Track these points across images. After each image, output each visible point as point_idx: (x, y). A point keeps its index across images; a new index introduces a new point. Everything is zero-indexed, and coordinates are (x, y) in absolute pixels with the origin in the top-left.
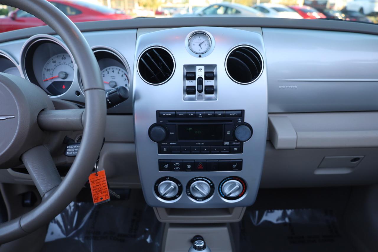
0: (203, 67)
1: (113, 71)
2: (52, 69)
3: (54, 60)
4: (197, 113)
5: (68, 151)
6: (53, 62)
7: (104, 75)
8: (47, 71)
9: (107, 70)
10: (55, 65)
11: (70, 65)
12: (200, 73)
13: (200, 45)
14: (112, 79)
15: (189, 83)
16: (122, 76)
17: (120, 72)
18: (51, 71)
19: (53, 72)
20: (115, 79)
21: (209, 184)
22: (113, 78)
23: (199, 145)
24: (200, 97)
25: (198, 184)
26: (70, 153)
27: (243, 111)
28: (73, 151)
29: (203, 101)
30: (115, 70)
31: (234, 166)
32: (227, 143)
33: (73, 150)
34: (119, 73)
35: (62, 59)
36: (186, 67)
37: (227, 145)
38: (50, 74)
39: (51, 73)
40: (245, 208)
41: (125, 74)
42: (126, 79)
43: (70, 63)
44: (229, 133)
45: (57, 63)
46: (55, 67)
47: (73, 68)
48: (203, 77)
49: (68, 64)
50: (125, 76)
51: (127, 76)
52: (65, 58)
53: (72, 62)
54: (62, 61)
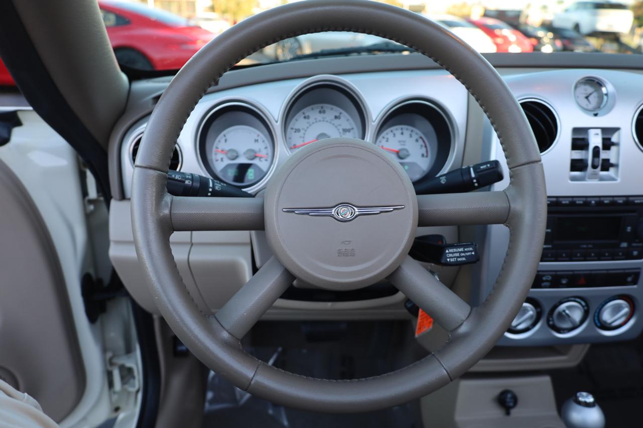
0: (599, 131)
1: (402, 134)
2: (303, 129)
3: (307, 114)
4: (589, 199)
5: (450, 258)
6: (305, 117)
7: (388, 139)
8: (295, 132)
9: (392, 131)
10: (308, 123)
11: (333, 122)
12: (595, 140)
13: (587, 98)
14: (402, 145)
16: (417, 141)
17: (413, 134)
18: (302, 132)
19: (304, 134)
20: (404, 145)
21: (583, 306)
22: (402, 143)
23: (584, 248)
24: (594, 176)
25: (569, 308)
26: (452, 260)
28: (458, 257)
29: (595, 182)
30: (405, 131)
31: (629, 279)
32: (624, 245)
33: (458, 255)
34: (411, 136)
35: (320, 112)
36: (576, 130)
37: (624, 248)
38: (300, 137)
39: (303, 135)
40: (588, 346)
41: (421, 138)
42: (422, 146)
43: (332, 120)
44: (629, 229)
45: (312, 120)
46: (308, 125)
47: (339, 127)
48: (600, 145)
49: (329, 121)
50: (420, 141)
51: (424, 141)
52: (324, 112)
53: (336, 117)
54: (320, 116)
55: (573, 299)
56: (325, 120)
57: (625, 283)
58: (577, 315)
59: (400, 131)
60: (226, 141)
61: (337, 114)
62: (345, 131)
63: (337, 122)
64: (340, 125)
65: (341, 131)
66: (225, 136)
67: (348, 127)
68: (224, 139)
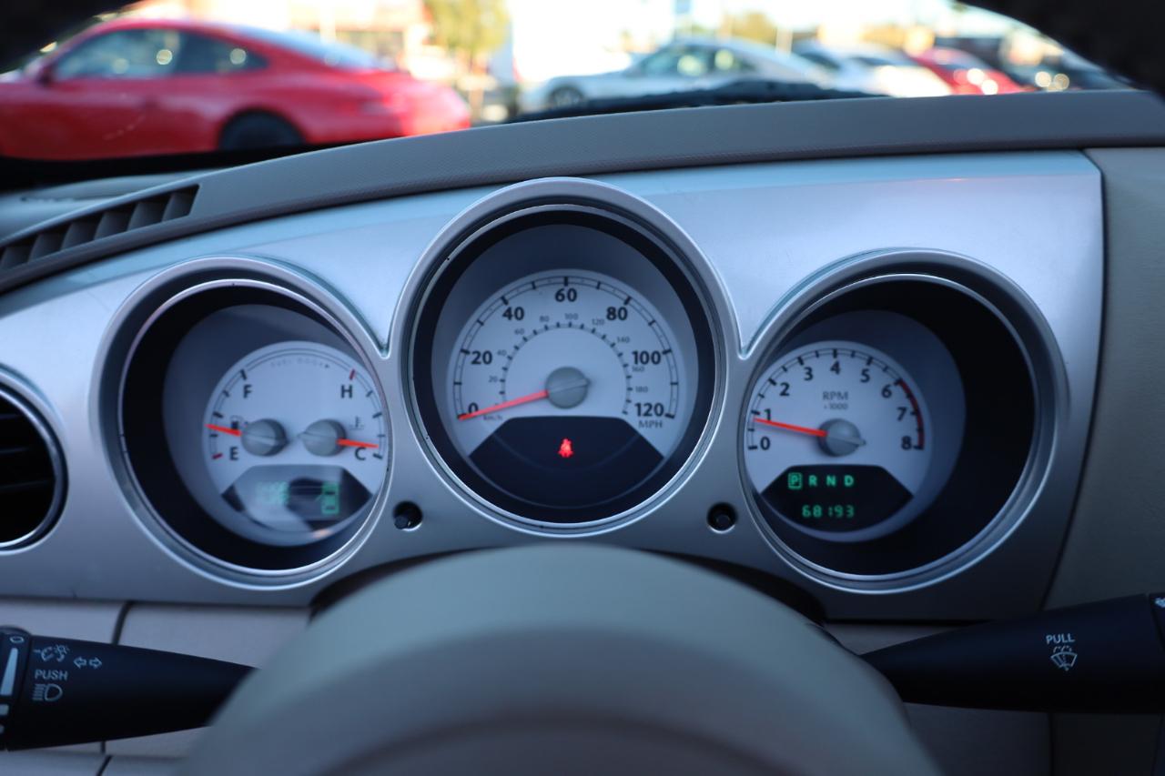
1: (836, 368)
2: (502, 353)
3: (513, 305)
6: (508, 314)
7: (787, 386)
8: (475, 362)
9: (801, 361)
10: (519, 332)
11: (601, 330)
14: (832, 407)
16: (886, 392)
17: (874, 371)
18: (499, 361)
19: (505, 369)
20: (844, 407)
22: (836, 400)
30: (844, 361)
34: (866, 376)
35: (559, 296)
38: (493, 379)
39: (500, 375)
41: (900, 382)
42: (903, 410)
43: (601, 322)
45: (531, 322)
46: (518, 340)
47: (620, 347)
49: (589, 326)
50: (898, 392)
51: (910, 396)
52: (573, 295)
53: (612, 314)
54: (558, 311)
56: (578, 322)
59: (828, 361)
60: (246, 391)
61: (618, 304)
62: (641, 357)
63: (614, 328)
64: (625, 340)
65: (630, 359)
66: (244, 376)
67: (652, 346)
68: (242, 383)
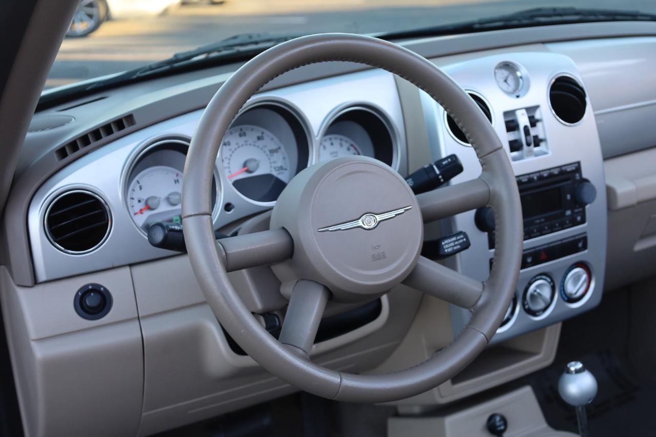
0: (524, 111)
1: (332, 144)
2: (226, 158)
4: (531, 176)
5: (447, 248)
6: (225, 144)
10: (230, 150)
11: (257, 144)
12: (523, 120)
13: (506, 81)
14: (335, 157)
15: (512, 136)
16: (349, 149)
17: (343, 143)
19: (229, 163)
20: (337, 156)
21: (550, 283)
22: (335, 154)
23: (538, 224)
24: (530, 153)
25: (538, 286)
26: (450, 250)
27: (579, 163)
28: (453, 246)
29: (532, 159)
30: (334, 141)
31: (580, 245)
32: (568, 213)
33: (452, 244)
34: (341, 145)
35: (240, 135)
37: (569, 216)
39: (227, 166)
41: (352, 145)
42: (355, 154)
43: (255, 142)
44: (569, 197)
45: (233, 146)
46: (230, 153)
47: (265, 149)
48: (528, 124)
49: (253, 143)
50: (352, 148)
51: (355, 149)
52: (245, 134)
53: (259, 138)
54: (241, 140)
55: (539, 277)
56: (248, 143)
57: (577, 250)
58: (546, 293)
59: (329, 142)
60: (141, 188)
61: (260, 135)
62: (272, 152)
63: (261, 143)
64: (265, 146)
65: (268, 152)
66: (138, 182)
67: (274, 147)
68: (138, 185)
